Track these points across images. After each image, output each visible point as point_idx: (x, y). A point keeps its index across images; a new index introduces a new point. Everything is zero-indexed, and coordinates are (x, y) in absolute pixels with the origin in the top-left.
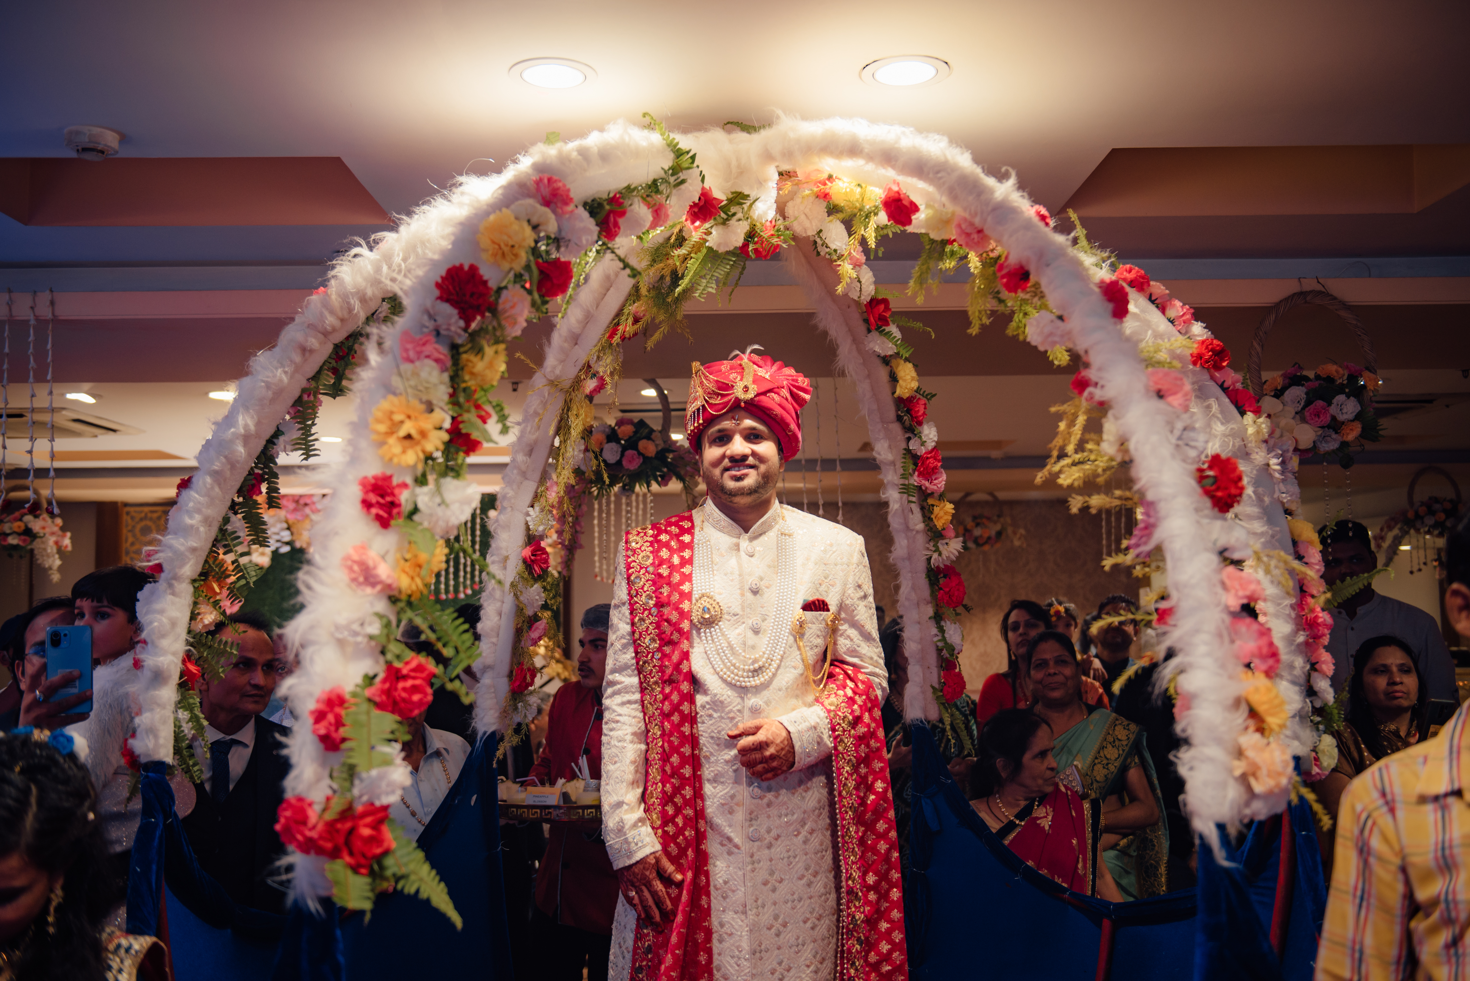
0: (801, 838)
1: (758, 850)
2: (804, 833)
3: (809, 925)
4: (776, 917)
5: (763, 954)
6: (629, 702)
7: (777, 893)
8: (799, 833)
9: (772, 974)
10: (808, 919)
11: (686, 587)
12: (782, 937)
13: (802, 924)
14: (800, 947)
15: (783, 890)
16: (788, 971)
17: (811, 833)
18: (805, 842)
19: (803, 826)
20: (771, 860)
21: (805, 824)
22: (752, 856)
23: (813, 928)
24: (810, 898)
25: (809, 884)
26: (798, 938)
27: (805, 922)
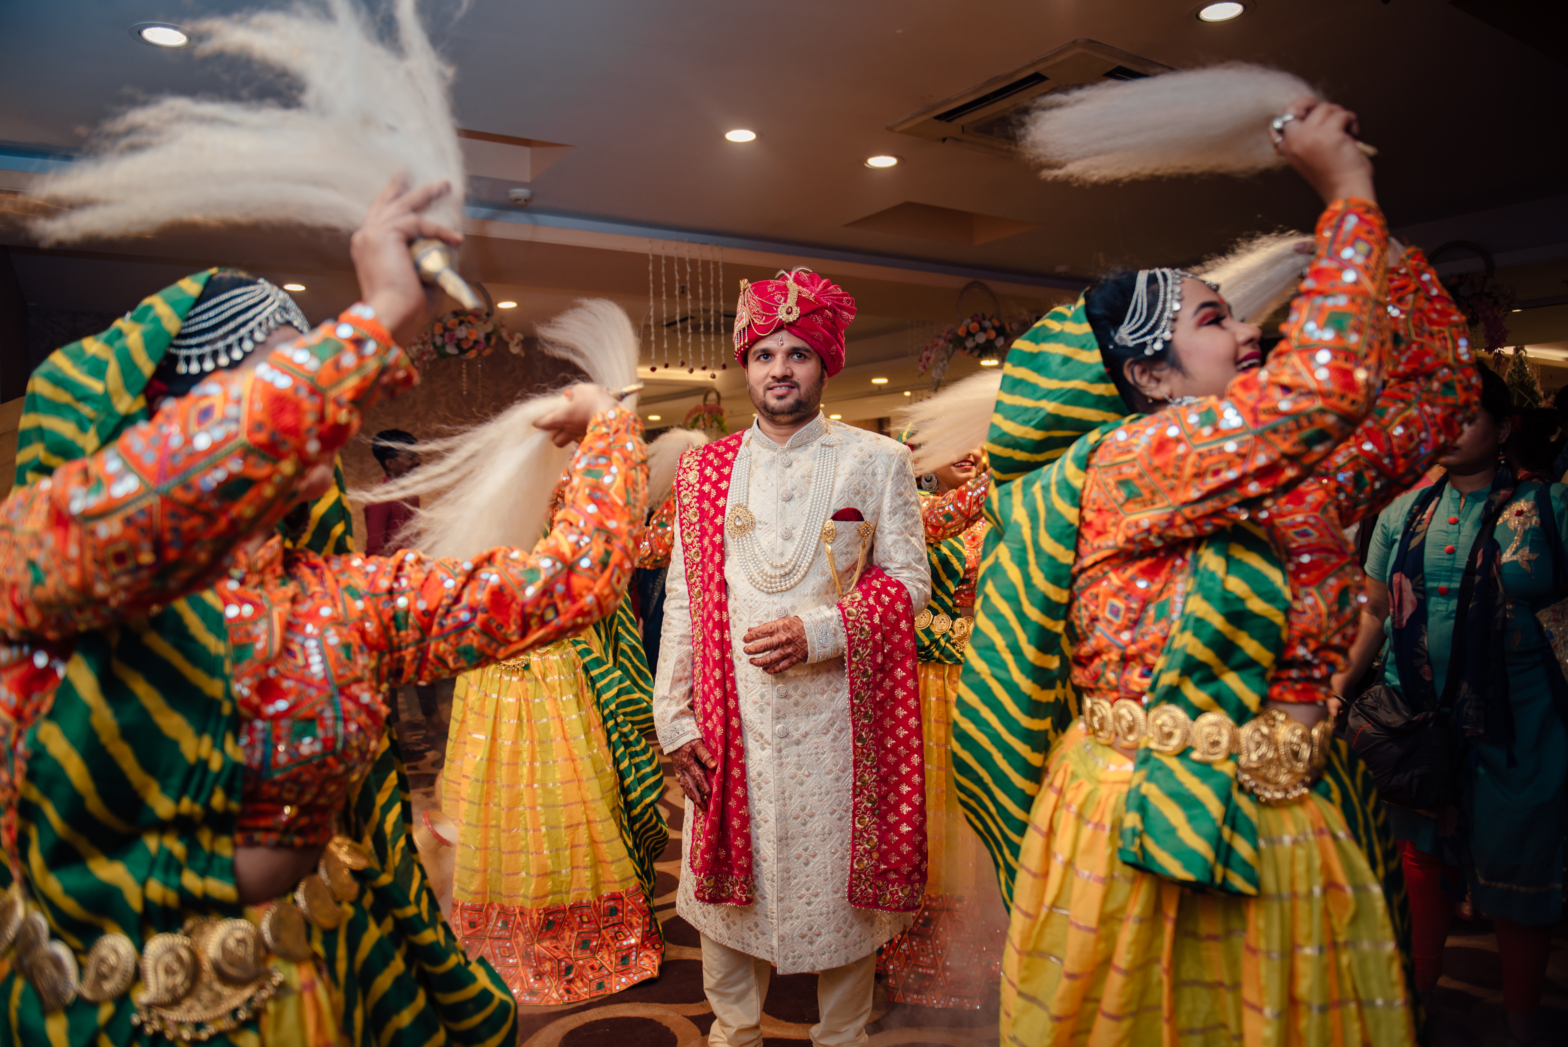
0: (830, 736)
1: (786, 747)
2: (833, 731)
3: (836, 816)
4: (803, 809)
5: (789, 841)
6: (681, 607)
7: (805, 786)
8: (828, 731)
9: (798, 858)
10: (835, 811)
11: (720, 502)
12: (808, 825)
13: (828, 815)
14: (826, 836)
15: (810, 782)
16: (814, 856)
17: (840, 732)
18: (834, 740)
19: (832, 725)
20: (799, 756)
21: (834, 723)
22: (780, 751)
23: (840, 819)
24: (838, 791)
25: (837, 779)
26: (823, 829)
27: (832, 814)
